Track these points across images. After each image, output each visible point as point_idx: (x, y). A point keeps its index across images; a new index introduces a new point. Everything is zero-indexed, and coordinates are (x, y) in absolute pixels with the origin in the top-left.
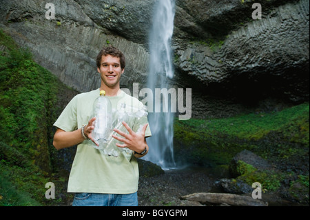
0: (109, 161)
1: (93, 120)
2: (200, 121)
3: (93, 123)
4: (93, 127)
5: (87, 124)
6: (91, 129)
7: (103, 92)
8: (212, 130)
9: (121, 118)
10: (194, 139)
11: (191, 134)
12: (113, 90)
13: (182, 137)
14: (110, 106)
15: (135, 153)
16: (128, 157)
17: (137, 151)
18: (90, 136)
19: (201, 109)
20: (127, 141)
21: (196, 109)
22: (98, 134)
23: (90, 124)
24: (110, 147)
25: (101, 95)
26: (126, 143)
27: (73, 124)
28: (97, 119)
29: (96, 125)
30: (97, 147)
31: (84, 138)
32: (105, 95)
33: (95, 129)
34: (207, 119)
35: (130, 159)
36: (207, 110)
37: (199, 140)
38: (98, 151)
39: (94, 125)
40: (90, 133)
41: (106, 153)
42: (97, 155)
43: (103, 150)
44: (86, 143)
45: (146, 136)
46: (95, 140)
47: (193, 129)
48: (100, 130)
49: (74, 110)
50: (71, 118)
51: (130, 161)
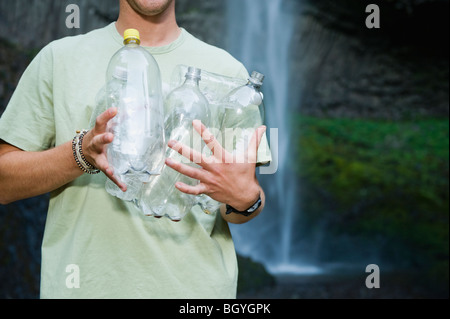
0: (154, 233)
1: (109, 117)
2: (385, 128)
3: (109, 124)
4: (109, 135)
5: (88, 128)
6: (106, 141)
7: (132, 33)
8: (421, 154)
9: (187, 108)
10: (365, 183)
11: (357, 166)
12: (159, 27)
13: (327, 177)
14: (156, 73)
15: (230, 209)
16: (207, 222)
17: (234, 204)
18: (101, 160)
19: (388, 89)
20: (208, 176)
21: (374, 88)
22: (126, 157)
23: (99, 127)
24: (157, 192)
25: (126, 42)
26: (203, 181)
27: (45, 131)
28: (120, 113)
29: (117, 129)
30: (119, 193)
31: (80, 167)
32: (138, 42)
33: (116, 142)
34: (406, 118)
35: (210, 227)
36: (405, 93)
37: (381, 186)
38: (121, 206)
39: (113, 132)
40: (99, 152)
41: (146, 210)
42: (119, 216)
43: (136, 202)
44: (85, 183)
45: (260, 160)
46: (118, 171)
47: (361, 152)
48: (129, 145)
49: (43, 89)
50: (38, 110)
51: (213, 234)
